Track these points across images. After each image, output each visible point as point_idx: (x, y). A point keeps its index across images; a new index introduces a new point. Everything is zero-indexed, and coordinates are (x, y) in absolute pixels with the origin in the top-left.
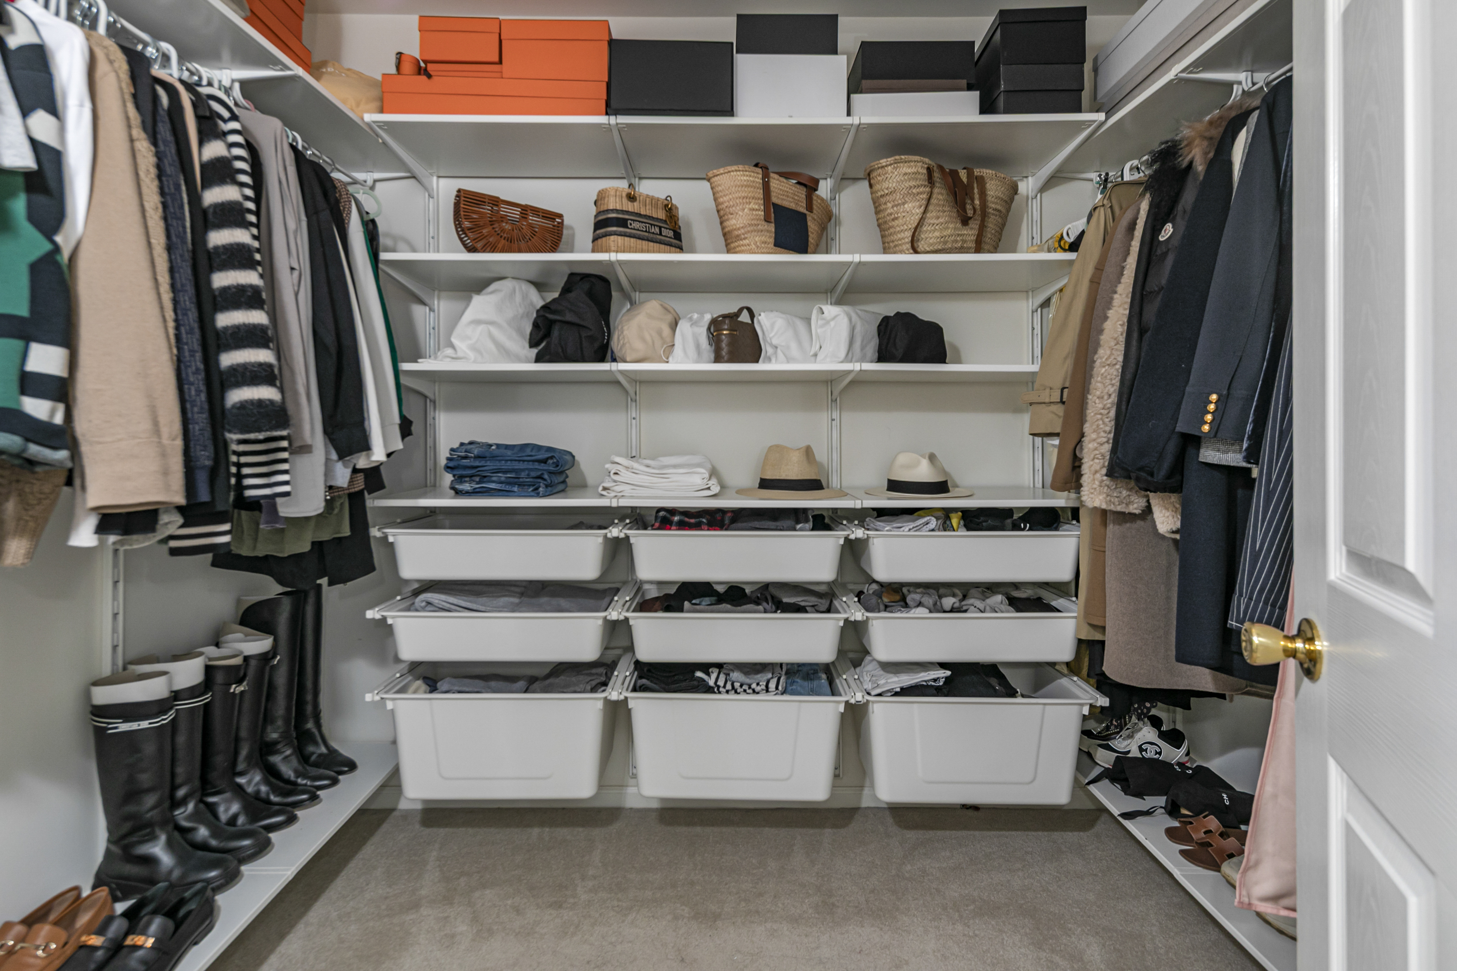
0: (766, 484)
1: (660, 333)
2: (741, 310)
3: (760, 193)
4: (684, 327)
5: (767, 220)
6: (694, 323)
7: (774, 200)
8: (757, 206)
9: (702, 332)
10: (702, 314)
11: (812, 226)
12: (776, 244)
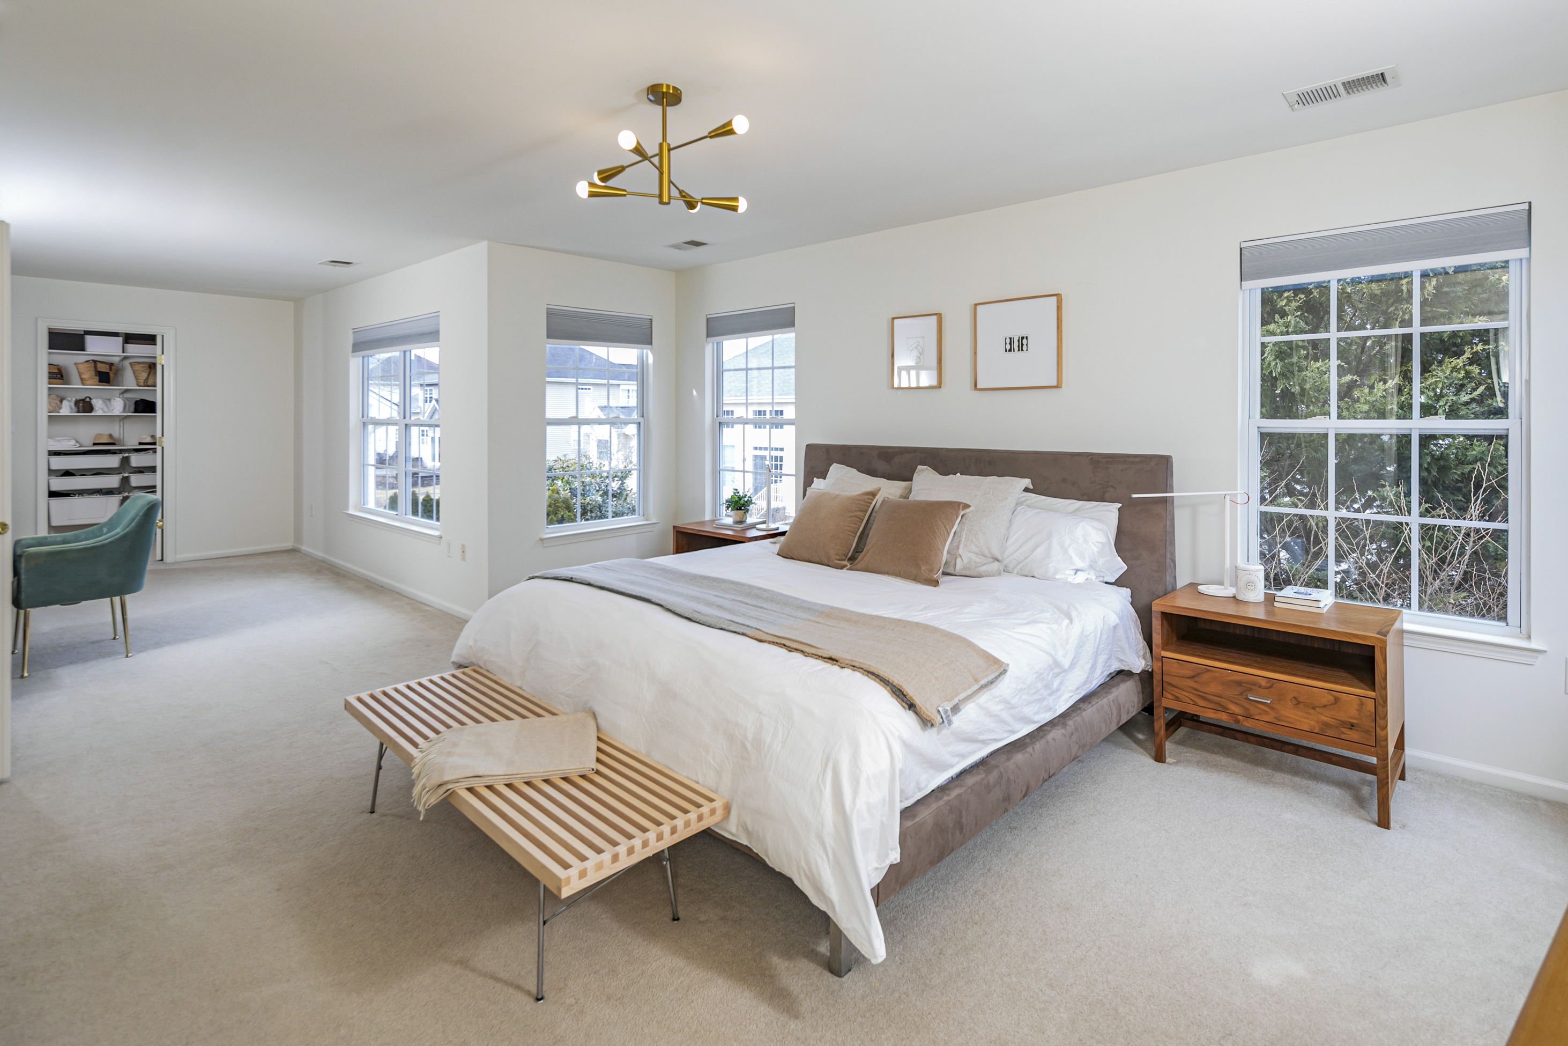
0: (95, 444)
1: (56, 404)
2: (87, 397)
3: (93, 369)
4: (65, 402)
5: (96, 375)
6: (69, 401)
7: (99, 370)
8: (93, 373)
9: (73, 404)
10: (72, 398)
11: (111, 375)
12: (100, 382)
